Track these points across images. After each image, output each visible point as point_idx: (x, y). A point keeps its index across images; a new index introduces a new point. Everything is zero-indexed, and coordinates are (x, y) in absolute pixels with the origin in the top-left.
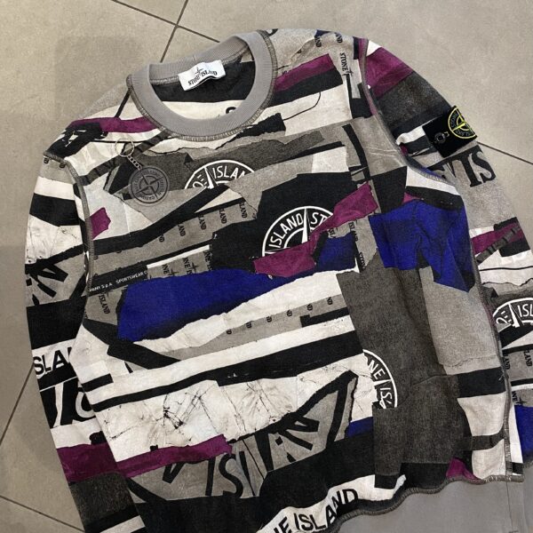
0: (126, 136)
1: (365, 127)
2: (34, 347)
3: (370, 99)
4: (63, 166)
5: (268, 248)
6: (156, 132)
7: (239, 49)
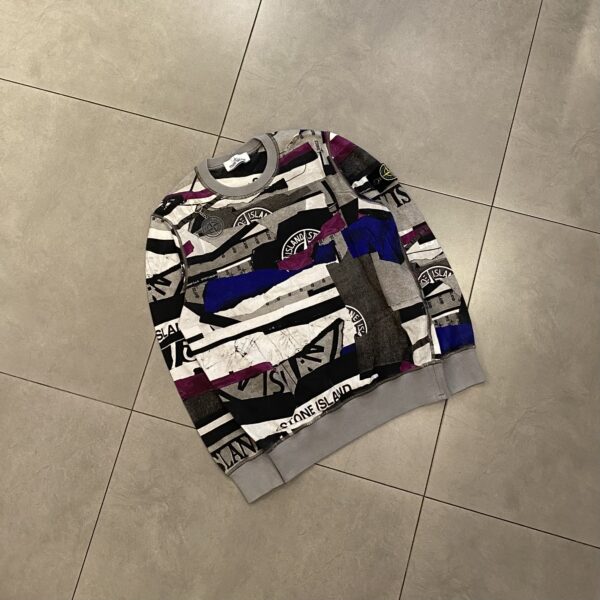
0: (197, 201)
1: (333, 180)
2: (155, 325)
3: (334, 164)
4: (163, 221)
5: (285, 255)
6: (214, 197)
7: (256, 145)
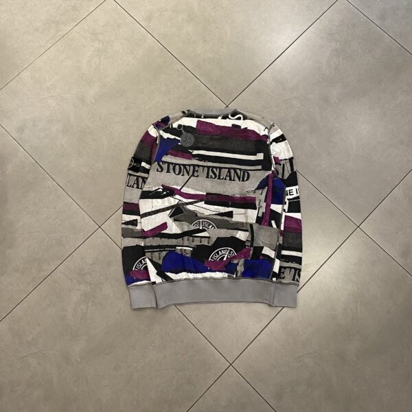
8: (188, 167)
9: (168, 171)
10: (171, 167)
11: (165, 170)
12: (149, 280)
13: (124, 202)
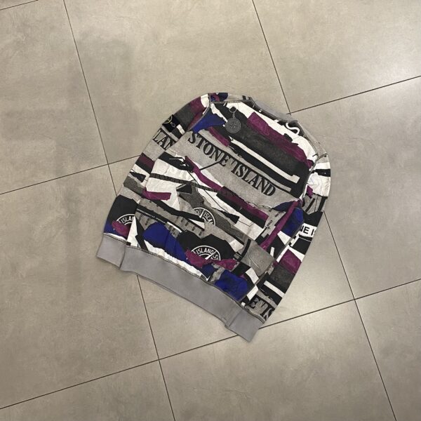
8: (220, 152)
9: (199, 146)
10: (204, 143)
11: (196, 144)
12: (126, 238)
13: (143, 154)
